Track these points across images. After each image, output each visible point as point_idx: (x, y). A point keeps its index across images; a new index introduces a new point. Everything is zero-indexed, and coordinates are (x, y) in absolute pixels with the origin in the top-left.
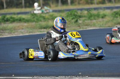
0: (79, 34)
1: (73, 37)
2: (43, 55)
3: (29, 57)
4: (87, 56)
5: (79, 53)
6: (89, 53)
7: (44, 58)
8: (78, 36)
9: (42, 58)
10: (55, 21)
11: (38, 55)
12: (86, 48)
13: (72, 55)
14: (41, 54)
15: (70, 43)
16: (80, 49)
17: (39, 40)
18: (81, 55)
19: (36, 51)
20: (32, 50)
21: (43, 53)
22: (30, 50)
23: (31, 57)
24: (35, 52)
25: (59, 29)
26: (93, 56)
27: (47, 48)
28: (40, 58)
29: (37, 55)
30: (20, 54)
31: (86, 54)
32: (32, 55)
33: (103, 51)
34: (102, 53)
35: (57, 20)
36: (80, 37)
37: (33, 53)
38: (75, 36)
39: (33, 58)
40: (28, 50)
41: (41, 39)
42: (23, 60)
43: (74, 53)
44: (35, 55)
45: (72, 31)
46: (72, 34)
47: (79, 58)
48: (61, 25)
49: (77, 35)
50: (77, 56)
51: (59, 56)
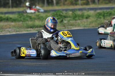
0: (70, 34)
1: (65, 36)
2: (35, 54)
3: (21, 55)
4: (78, 54)
5: (70, 51)
6: (80, 51)
7: (36, 56)
8: (69, 36)
9: (34, 56)
10: (46, 20)
11: (31, 53)
12: (77, 47)
13: (64, 53)
14: (33, 52)
15: (61, 42)
16: (72, 48)
17: (30, 39)
18: (73, 53)
19: (28, 49)
20: (23, 48)
21: (35, 51)
22: (22, 48)
23: (23, 55)
24: (27, 51)
25: (49, 29)
26: (84, 55)
27: (39, 47)
28: (32, 56)
29: (28, 53)
30: (12, 52)
31: (77, 53)
32: (24, 53)
33: (93, 50)
34: (92, 52)
35: (48, 19)
36: (71, 36)
37: (25, 52)
38: (66, 35)
39: (24, 56)
40: (20, 48)
41: (33, 38)
42: (15, 58)
43: (65, 52)
44: (27, 53)
45: (63, 31)
46: (64, 33)
47: (71, 56)
48: (52, 25)
49: (68, 34)
50: (69, 54)
51: (51, 54)
